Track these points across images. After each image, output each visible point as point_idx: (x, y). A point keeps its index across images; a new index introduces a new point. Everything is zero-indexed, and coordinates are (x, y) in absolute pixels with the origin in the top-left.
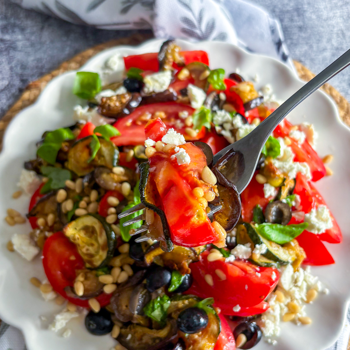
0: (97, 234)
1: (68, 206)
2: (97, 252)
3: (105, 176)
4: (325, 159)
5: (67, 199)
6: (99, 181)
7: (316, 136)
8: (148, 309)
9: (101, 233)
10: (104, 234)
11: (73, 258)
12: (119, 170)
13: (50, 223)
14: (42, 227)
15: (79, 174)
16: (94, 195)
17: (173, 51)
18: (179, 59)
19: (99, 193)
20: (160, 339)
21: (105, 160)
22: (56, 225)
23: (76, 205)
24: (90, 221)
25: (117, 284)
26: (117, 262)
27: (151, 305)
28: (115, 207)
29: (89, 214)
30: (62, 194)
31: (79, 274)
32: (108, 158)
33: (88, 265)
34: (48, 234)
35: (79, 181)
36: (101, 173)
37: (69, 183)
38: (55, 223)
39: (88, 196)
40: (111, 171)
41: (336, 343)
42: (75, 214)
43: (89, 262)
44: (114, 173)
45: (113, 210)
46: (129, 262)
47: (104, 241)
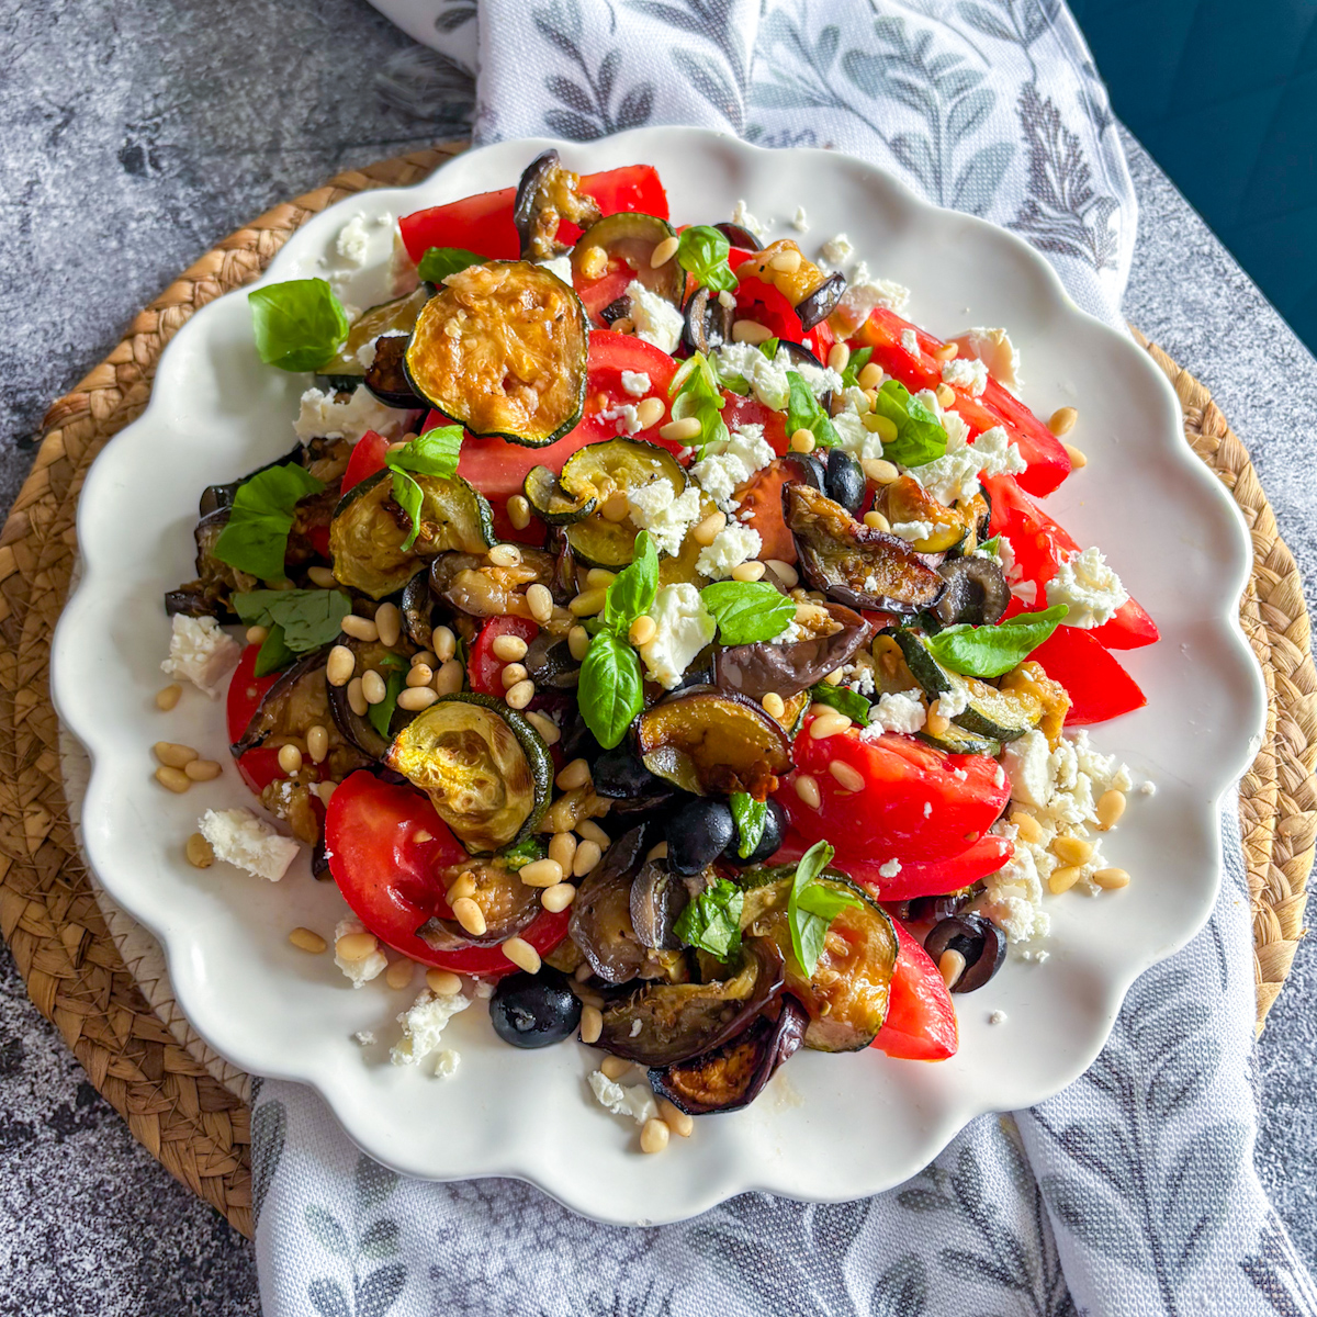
0: (486, 747)
1: (374, 688)
2: (501, 802)
3: (468, 577)
4: (1058, 420)
5: (358, 672)
6: (458, 598)
7: (1016, 361)
8: (687, 926)
9: (502, 744)
10: (511, 742)
11: (423, 837)
12: (504, 554)
13: (317, 755)
14: (294, 773)
15: (376, 594)
16: (445, 641)
17: (556, 189)
18: (580, 208)
19: (457, 632)
20: (733, 1006)
21: (454, 533)
22: (334, 759)
23: (398, 680)
24: (457, 717)
25: (572, 880)
26: (565, 815)
27: (695, 912)
28: (522, 662)
29: (442, 700)
30: (342, 662)
31: (455, 879)
32: (461, 524)
33: (474, 847)
34: (324, 790)
35: (384, 613)
36: (453, 573)
37: (353, 623)
38: (330, 751)
39: (427, 646)
40: (482, 561)
41: (1211, 922)
42: (398, 708)
43: (478, 836)
44: (493, 565)
45: (518, 670)
46: (592, 810)
47: (517, 765)
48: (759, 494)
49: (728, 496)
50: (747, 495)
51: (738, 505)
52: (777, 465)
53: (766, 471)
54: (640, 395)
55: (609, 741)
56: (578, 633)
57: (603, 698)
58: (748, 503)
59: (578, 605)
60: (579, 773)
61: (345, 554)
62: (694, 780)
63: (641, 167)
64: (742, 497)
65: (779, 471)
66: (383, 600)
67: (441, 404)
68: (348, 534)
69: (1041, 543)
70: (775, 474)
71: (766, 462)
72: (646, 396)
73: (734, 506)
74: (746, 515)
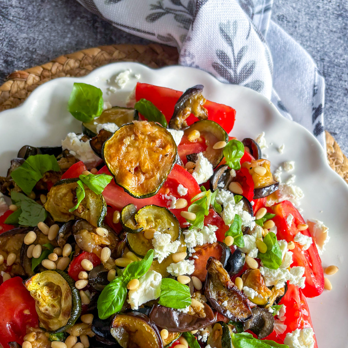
0: (61, 295)
1: (36, 252)
2: (57, 316)
3: (85, 233)
5: (35, 243)
6: (78, 239)
9: (66, 297)
10: (70, 298)
11: (27, 312)
12: (102, 231)
13: (9, 263)
15: (56, 219)
16: (68, 250)
17: (195, 102)
18: (200, 112)
19: (73, 249)
21: (89, 214)
23: (46, 254)
24: (57, 279)
26: (77, 331)
28: (88, 272)
29: (56, 270)
30: (31, 237)
31: (30, 332)
32: (93, 213)
33: (42, 325)
34: (6, 276)
35: (54, 227)
36: (82, 229)
37: (42, 225)
38: (14, 264)
39: (62, 248)
40: (93, 230)
42: (41, 264)
43: (45, 323)
44: (96, 233)
45: (85, 275)
46: (88, 333)
47: (68, 308)
48: (204, 251)
49: (193, 247)
50: (200, 250)
51: (195, 252)
52: (215, 245)
53: (210, 245)
54: (181, 196)
55: (102, 317)
56: (112, 272)
57: (107, 302)
58: (199, 253)
59: (119, 262)
60: (89, 319)
61: (51, 200)
62: (126, 343)
63: (230, 108)
64: (198, 249)
65: (214, 248)
66: (56, 223)
67: (109, 165)
68: (56, 194)
69: (296, 314)
70: (212, 248)
71: (212, 242)
73: (194, 251)
74: (196, 257)
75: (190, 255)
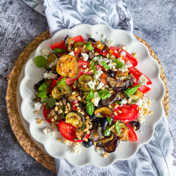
0: (76, 117)
1: (61, 111)
2: (80, 123)
3: (70, 97)
5: (59, 109)
6: (69, 100)
8: (104, 134)
9: (78, 117)
11: (71, 128)
12: (74, 93)
13: (56, 119)
14: (53, 122)
16: (69, 105)
19: (70, 103)
20: (112, 140)
21: (67, 92)
22: (58, 119)
23: (64, 109)
25: (90, 130)
26: (87, 123)
27: (105, 132)
28: (78, 106)
29: (70, 112)
30: (56, 108)
32: (68, 90)
34: (58, 123)
36: (68, 96)
39: (67, 105)
40: (71, 95)
42: (65, 113)
43: (77, 127)
44: (73, 95)
45: (78, 108)
46: (90, 121)
47: (81, 119)
48: (102, 77)
52: (104, 73)
55: (91, 114)
56: (84, 101)
57: (89, 110)
58: (101, 79)
59: (84, 97)
60: (88, 117)
61: (54, 95)
62: (102, 116)
64: (100, 78)
66: (60, 100)
67: (62, 75)
68: (54, 93)
70: (103, 75)
71: (102, 73)
72: (86, 68)
73: (99, 79)
74: (101, 80)
75: (99, 81)
